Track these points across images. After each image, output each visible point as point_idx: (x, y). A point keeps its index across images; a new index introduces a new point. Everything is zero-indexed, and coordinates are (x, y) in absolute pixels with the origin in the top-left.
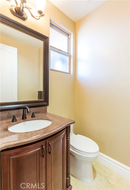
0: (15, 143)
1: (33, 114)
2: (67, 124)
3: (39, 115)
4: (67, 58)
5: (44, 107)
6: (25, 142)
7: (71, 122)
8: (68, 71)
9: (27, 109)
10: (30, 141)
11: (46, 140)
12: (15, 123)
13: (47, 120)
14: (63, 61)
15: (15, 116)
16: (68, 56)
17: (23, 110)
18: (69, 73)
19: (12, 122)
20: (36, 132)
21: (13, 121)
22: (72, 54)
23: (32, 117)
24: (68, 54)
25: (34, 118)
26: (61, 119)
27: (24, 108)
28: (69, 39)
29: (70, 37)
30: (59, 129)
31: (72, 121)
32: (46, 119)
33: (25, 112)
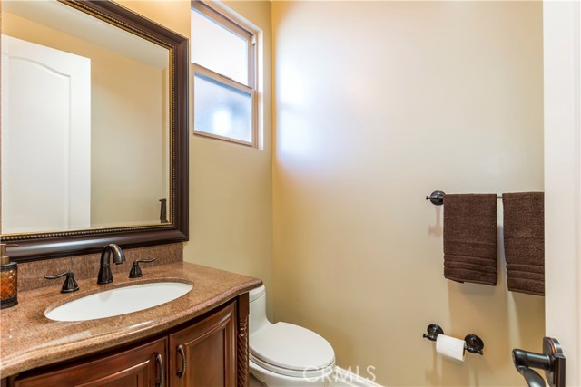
0: (64, 350)
1: (135, 266)
2: (236, 288)
3: (158, 268)
4: (248, 102)
5: (172, 247)
6: (96, 346)
7: (251, 284)
8: (249, 140)
9: (113, 250)
10: (115, 340)
11: (166, 338)
12: (72, 295)
13: (179, 281)
14: (235, 109)
15: (72, 274)
16: (250, 95)
17: (99, 255)
18: (255, 144)
19: (62, 292)
20: (136, 315)
21: (65, 290)
22: (261, 90)
23: (130, 277)
24: (249, 91)
25: (137, 280)
26: (224, 276)
27: (104, 250)
28: (252, 47)
29: (254, 41)
30: (209, 303)
31: (254, 279)
32: (175, 281)
33: (109, 262)
